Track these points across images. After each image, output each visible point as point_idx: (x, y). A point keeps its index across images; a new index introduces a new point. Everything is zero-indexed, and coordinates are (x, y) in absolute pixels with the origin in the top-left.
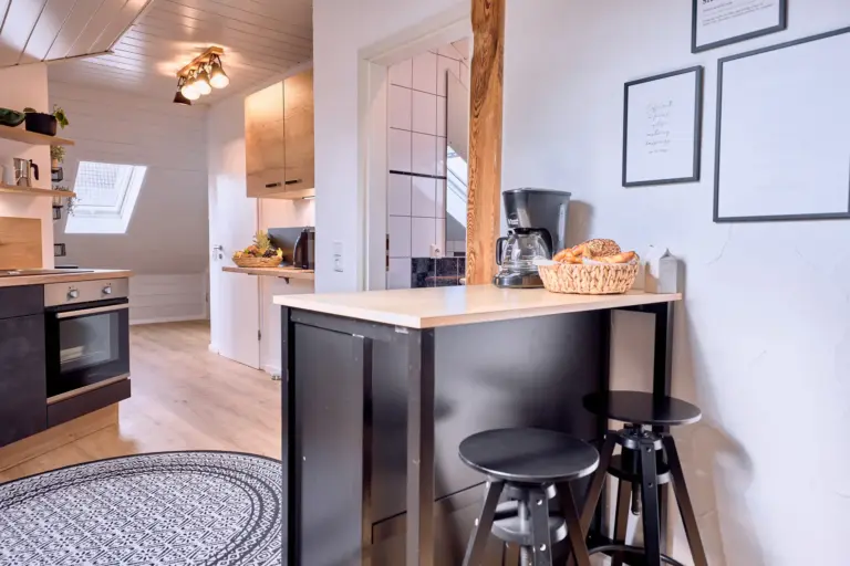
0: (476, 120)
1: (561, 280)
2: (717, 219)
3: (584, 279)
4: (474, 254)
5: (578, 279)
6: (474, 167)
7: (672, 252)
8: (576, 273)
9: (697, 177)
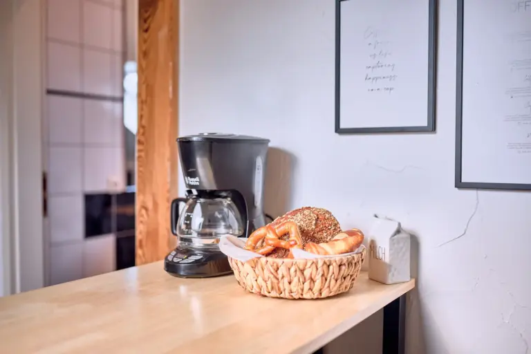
0: (146, 35)
1: (260, 279)
2: (460, 184)
3: (295, 280)
4: (146, 209)
5: (286, 280)
6: (144, 97)
7: (404, 226)
8: (282, 271)
9: (432, 127)
